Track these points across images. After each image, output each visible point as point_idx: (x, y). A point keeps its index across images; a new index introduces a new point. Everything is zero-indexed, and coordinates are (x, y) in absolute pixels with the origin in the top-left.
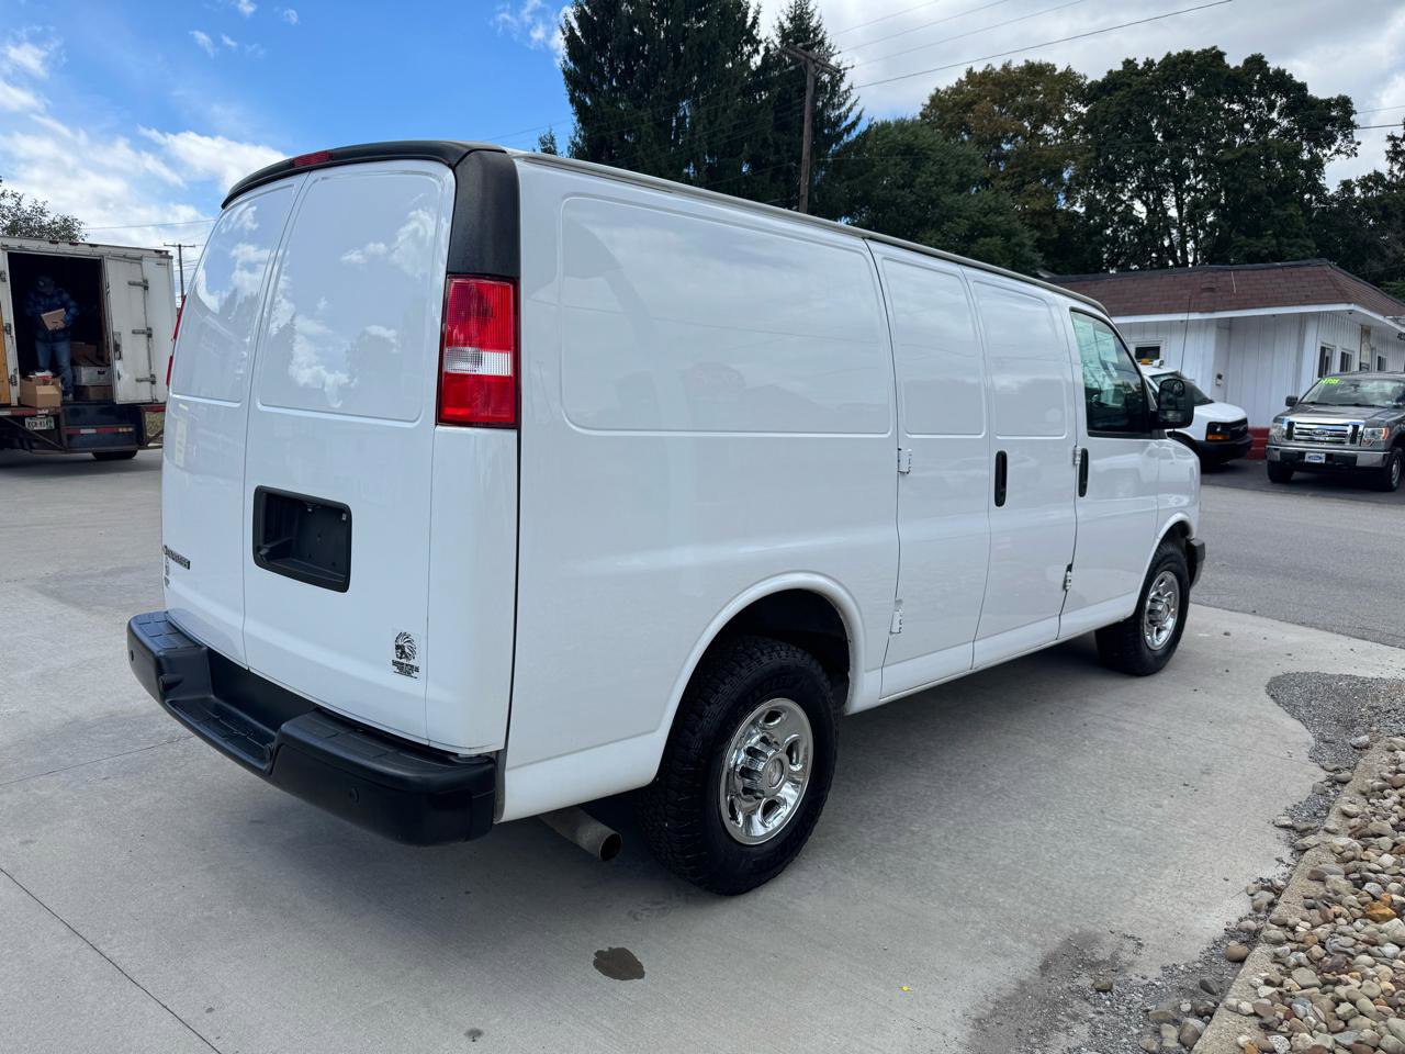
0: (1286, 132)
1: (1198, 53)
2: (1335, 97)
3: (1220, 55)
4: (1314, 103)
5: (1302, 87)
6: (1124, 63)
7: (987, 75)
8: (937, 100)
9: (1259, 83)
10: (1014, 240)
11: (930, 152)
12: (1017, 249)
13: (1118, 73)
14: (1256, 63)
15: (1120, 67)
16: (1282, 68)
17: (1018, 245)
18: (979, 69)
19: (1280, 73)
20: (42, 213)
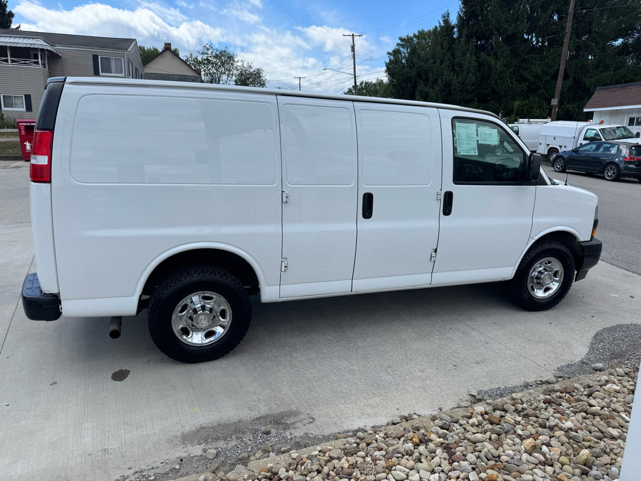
20: (250, 67)
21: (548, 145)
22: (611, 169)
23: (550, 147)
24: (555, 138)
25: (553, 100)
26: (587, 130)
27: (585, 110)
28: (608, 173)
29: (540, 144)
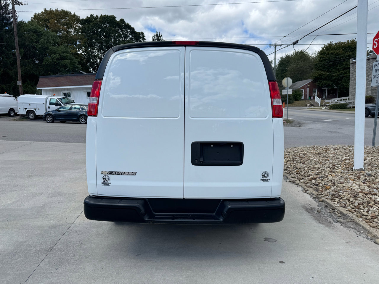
0: (131, 39)
1: (110, 16)
2: (141, 32)
3: (114, 18)
4: (136, 33)
5: (133, 29)
6: (91, 15)
7: (51, 12)
8: (36, 16)
9: (124, 26)
10: (73, 61)
11: (42, 33)
12: (74, 64)
13: (89, 17)
14: (122, 21)
15: (89, 16)
16: (128, 23)
17: (74, 62)
18: (48, 9)
19: (128, 24)
21: (26, 109)
22: (83, 118)
23: (27, 110)
24: (30, 105)
25: (18, 82)
26: (50, 100)
27: (38, 89)
28: (82, 120)
29: (20, 108)
